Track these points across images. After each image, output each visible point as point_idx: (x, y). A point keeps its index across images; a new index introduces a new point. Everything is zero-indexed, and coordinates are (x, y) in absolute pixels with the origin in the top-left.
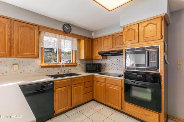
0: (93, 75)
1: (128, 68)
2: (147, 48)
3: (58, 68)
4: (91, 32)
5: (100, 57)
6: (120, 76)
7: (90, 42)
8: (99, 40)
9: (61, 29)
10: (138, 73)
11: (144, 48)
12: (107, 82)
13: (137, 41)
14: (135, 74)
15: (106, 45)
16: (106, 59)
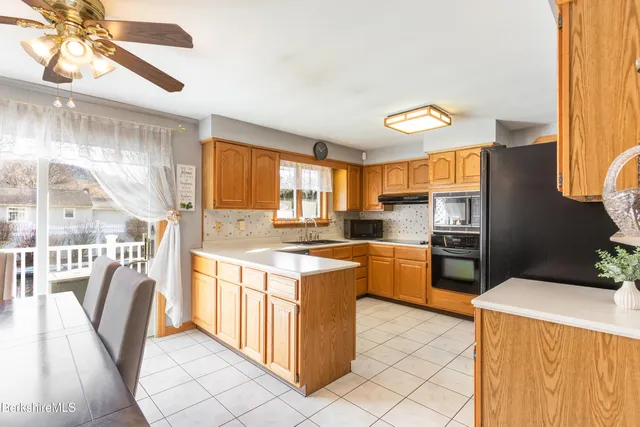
0: (368, 244)
1: (438, 228)
2: (470, 193)
3: (299, 229)
4: (359, 152)
5: (379, 207)
6: (424, 243)
7: (358, 173)
8: (378, 170)
9: (311, 154)
10: (456, 235)
11: (463, 194)
12: (397, 256)
13: (453, 181)
14: (450, 236)
15: (393, 181)
16: (392, 210)
